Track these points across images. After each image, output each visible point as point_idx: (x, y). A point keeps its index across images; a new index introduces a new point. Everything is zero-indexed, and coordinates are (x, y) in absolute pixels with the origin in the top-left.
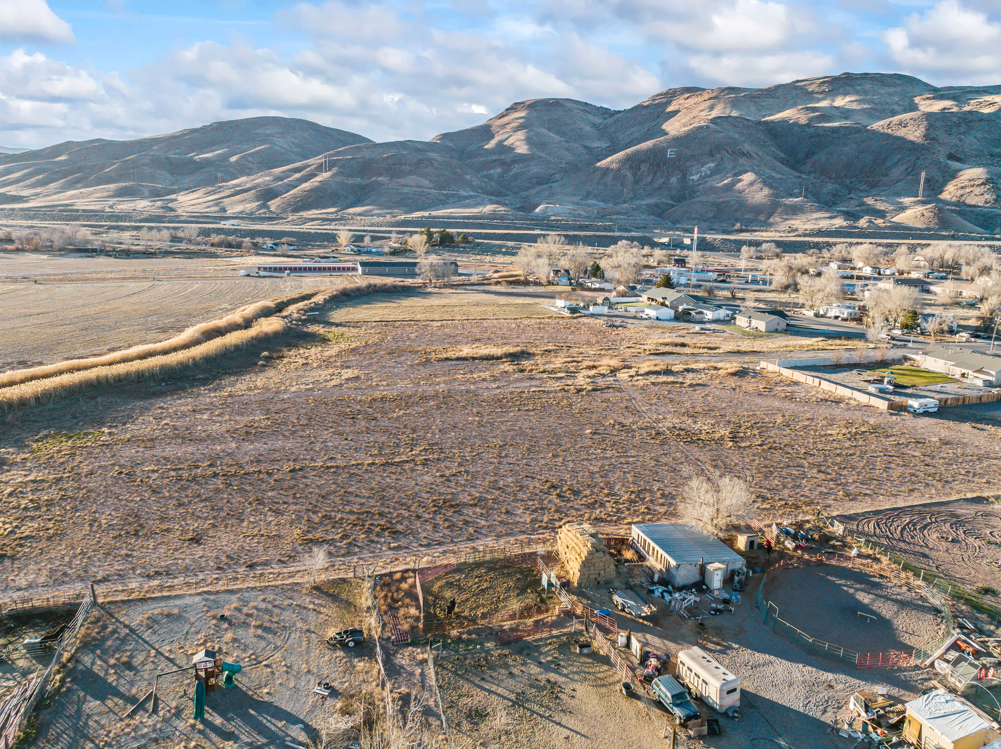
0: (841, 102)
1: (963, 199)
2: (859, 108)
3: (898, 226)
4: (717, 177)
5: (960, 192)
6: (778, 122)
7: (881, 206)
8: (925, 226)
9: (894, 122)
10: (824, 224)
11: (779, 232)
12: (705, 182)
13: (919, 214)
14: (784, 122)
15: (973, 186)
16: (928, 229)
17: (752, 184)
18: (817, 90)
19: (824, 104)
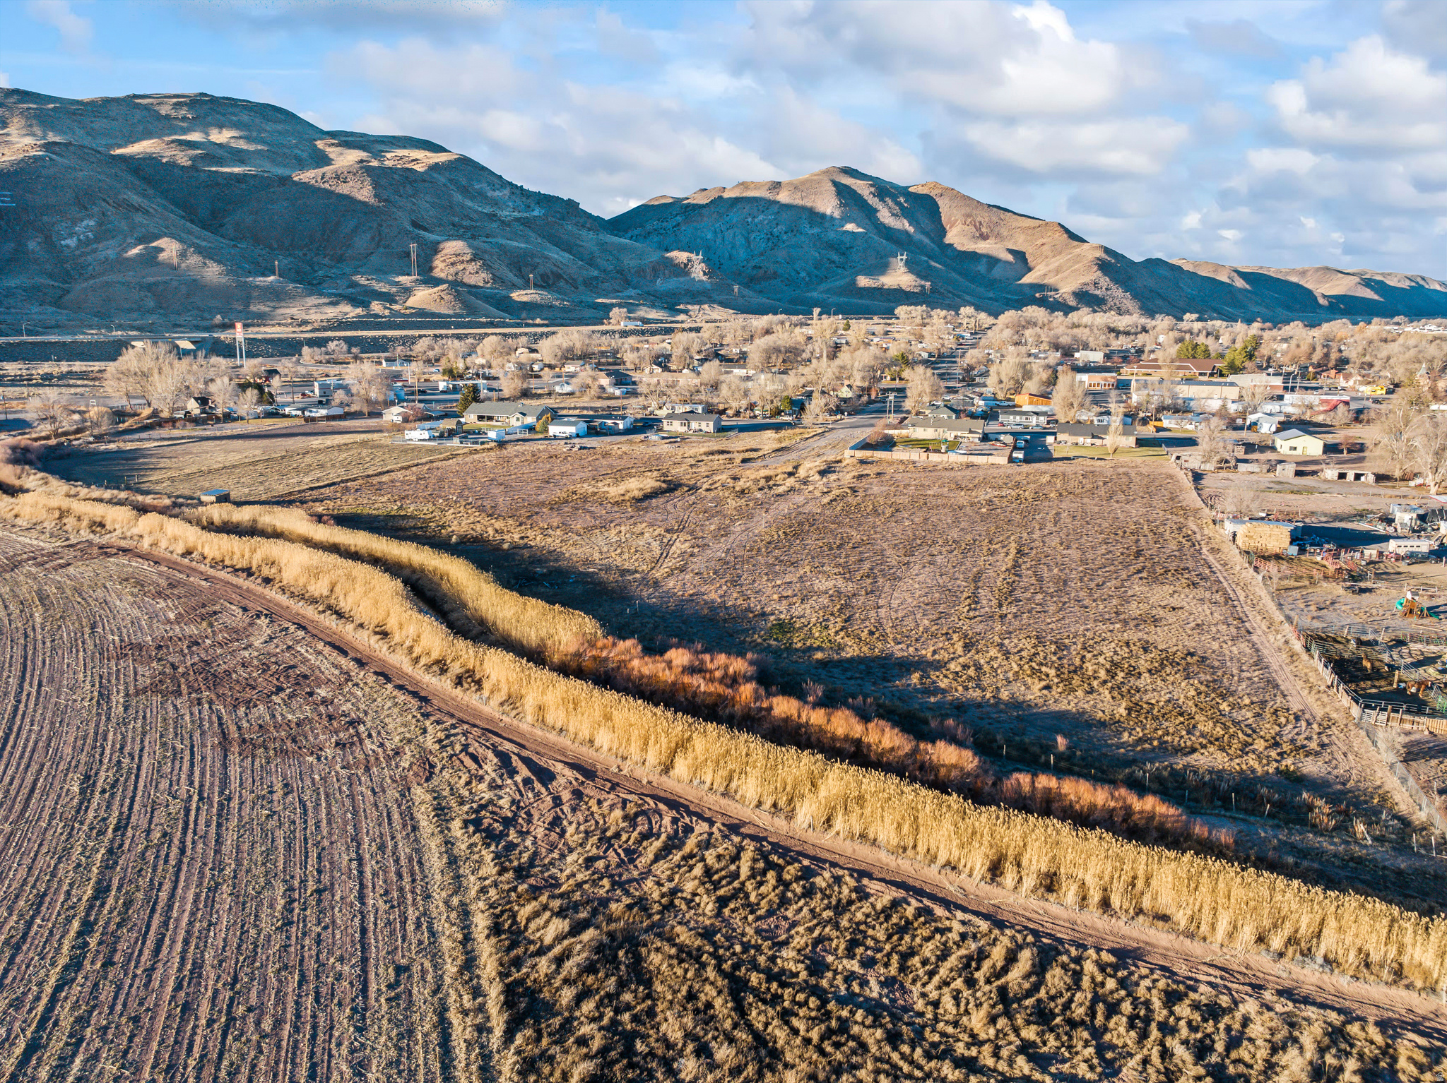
0: (221, 136)
1: (459, 278)
2: (252, 147)
3: (422, 313)
4: (111, 242)
5: (453, 270)
6: (144, 159)
7: (382, 287)
8: (451, 312)
9: (328, 175)
10: (332, 312)
11: (285, 325)
12: (95, 251)
13: (436, 296)
14: (151, 160)
15: (462, 262)
16: (456, 315)
17: (183, 255)
18: (173, 114)
19: (195, 137)
